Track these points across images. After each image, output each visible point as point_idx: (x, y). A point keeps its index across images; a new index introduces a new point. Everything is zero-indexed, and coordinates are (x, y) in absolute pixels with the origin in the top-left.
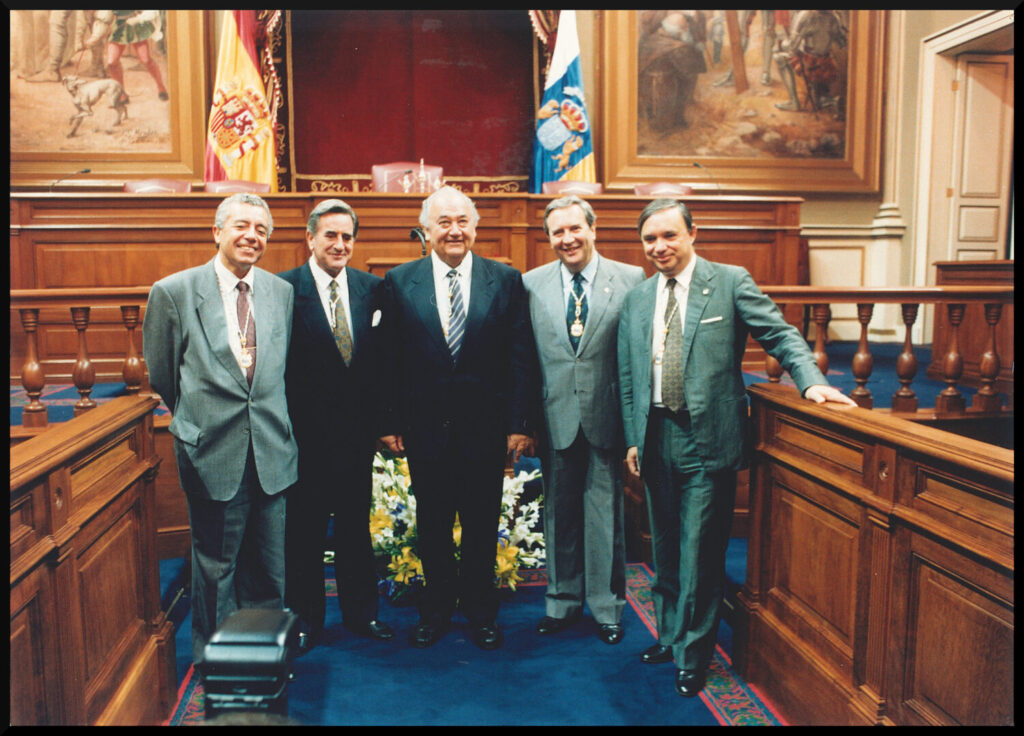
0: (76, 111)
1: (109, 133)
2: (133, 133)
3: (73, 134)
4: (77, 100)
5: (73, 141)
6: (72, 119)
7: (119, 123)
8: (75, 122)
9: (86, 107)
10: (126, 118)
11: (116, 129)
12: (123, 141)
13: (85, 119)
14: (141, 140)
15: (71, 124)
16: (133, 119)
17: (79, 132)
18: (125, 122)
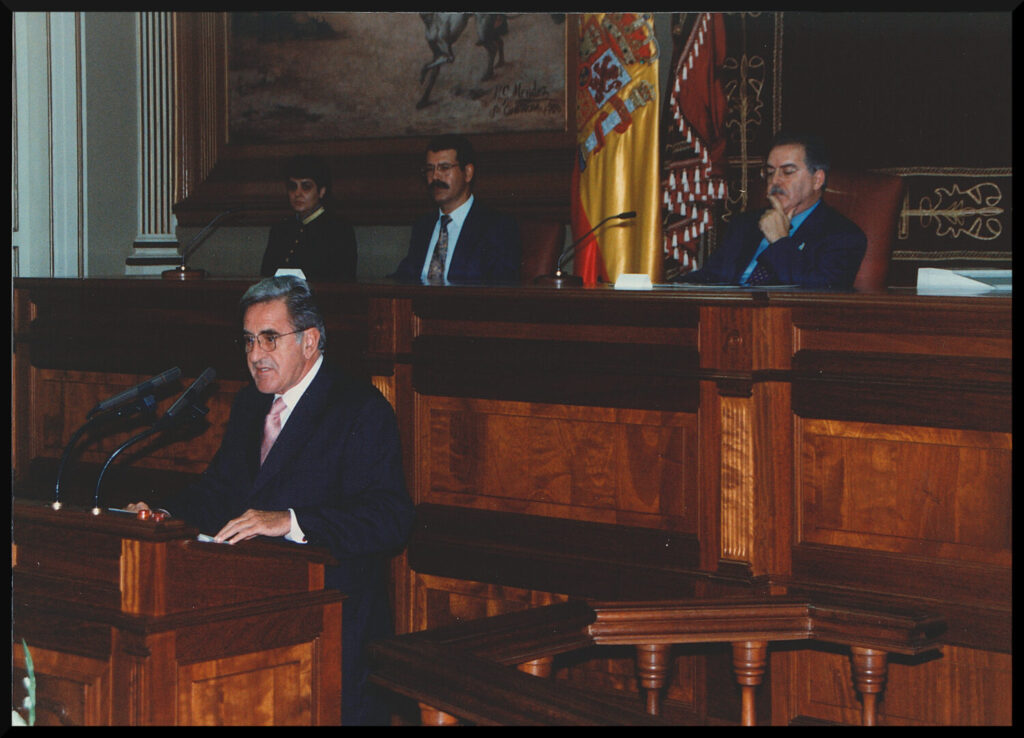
0: (430, 54)
1: (476, 95)
2: (509, 94)
3: (425, 103)
4: (432, 34)
5: (425, 115)
6: (425, 71)
7: (490, 75)
8: (429, 75)
9: (444, 47)
10: (502, 63)
11: (486, 86)
12: (496, 109)
13: (443, 70)
14: (523, 106)
15: (422, 81)
16: (511, 65)
17: (433, 97)
18: (500, 70)
